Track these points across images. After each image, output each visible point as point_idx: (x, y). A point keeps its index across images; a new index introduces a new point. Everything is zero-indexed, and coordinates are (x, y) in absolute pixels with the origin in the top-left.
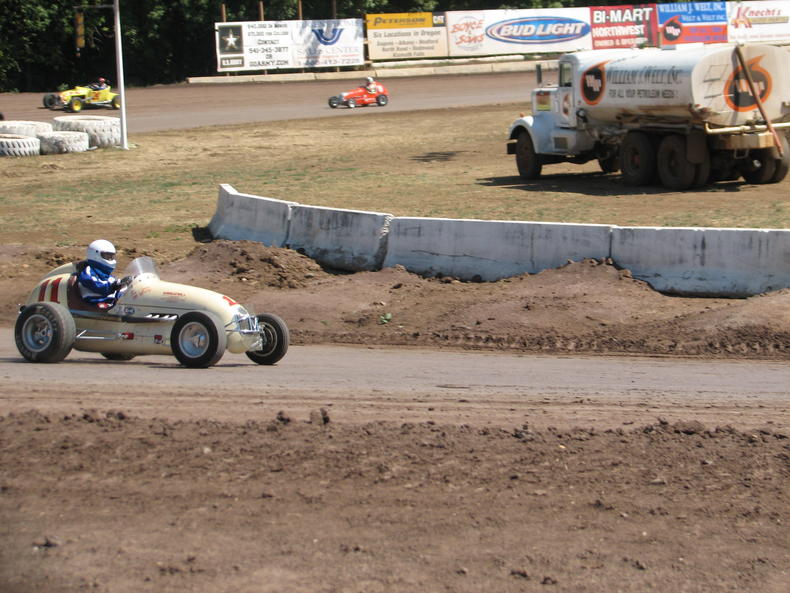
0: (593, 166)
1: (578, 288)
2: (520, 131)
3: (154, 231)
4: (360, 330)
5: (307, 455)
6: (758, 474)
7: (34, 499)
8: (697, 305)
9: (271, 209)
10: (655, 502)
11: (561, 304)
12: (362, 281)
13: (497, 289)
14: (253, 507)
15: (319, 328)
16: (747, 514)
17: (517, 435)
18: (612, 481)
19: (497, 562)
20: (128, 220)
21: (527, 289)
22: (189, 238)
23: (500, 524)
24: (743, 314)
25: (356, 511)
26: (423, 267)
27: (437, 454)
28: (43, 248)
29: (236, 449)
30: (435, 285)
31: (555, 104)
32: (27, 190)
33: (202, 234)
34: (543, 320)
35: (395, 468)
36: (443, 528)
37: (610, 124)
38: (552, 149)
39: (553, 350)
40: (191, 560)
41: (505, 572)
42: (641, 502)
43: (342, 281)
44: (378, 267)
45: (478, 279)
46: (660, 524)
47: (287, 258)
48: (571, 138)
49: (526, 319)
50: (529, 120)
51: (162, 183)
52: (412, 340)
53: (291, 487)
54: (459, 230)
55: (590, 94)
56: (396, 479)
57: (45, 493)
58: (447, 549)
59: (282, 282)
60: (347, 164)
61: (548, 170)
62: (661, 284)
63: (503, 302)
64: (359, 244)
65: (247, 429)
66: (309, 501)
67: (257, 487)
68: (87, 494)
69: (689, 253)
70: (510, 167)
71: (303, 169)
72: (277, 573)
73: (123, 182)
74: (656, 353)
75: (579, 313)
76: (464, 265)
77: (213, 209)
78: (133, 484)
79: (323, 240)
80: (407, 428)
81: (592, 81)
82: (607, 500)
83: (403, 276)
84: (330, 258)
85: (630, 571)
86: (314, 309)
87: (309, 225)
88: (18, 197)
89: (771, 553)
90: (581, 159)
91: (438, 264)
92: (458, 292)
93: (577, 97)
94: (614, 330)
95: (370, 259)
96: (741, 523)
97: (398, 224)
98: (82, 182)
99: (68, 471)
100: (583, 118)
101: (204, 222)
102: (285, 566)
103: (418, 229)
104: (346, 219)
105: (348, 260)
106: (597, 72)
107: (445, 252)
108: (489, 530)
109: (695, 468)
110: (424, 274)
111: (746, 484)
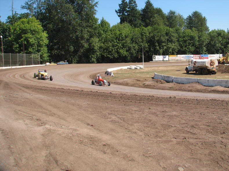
0: (195, 72)
1: (194, 85)
2: (187, 68)
3: (147, 77)
4: (170, 89)
5: (174, 101)
6: (224, 105)
7: (147, 104)
8: (208, 87)
9: (160, 76)
10: (213, 107)
11: (193, 87)
12: (170, 83)
13: (186, 85)
14: (170, 106)
15: (166, 88)
16: (224, 109)
17: (196, 100)
18: (208, 105)
19: (198, 113)
20: (145, 76)
21: (189, 85)
22: (151, 78)
23: (197, 109)
24: (213, 88)
25: (181, 107)
26: (177, 82)
27: (188, 101)
28: (136, 79)
29: (166, 100)
30: (179, 84)
31: (191, 65)
32: (134, 73)
33: (153, 78)
34: (191, 88)
35: (184, 103)
36: (191, 109)
37: (196, 67)
38: (190, 70)
39: (192, 92)
40: (165, 111)
41: (199, 114)
42: (212, 107)
43: (168, 83)
44: (172, 82)
45: (183, 84)
46: (215, 109)
47: (162, 81)
48: (192, 69)
49: (189, 88)
50: (188, 67)
51: (148, 72)
52: (176, 90)
53: (173, 104)
54: (181, 78)
55: (195, 64)
56: (185, 104)
57: (148, 103)
58: (192, 111)
59: (162, 83)
60: (167, 71)
61: (190, 72)
62: (203, 85)
63: (186, 86)
64: (170, 80)
65: (167, 98)
66: (176, 105)
67: (170, 104)
68: (152, 104)
69: (207, 81)
70: (186, 72)
71: (162, 71)
72: (175, 113)
73: (143, 72)
74: (203, 92)
75: (195, 88)
76: (181, 82)
77: (154, 75)
78: (156, 103)
79: (166, 79)
80: (184, 99)
81: (195, 63)
82: (208, 107)
83: (175, 83)
84: (167, 81)
85: (213, 114)
86: (165, 86)
87: (164, 77)
88: (132, 74)
89: (228, 113)
90: (193, 71)
91: (179, 82)
92: (181, 85)
93: (193, 64)
94: (199, 90)
95: (171, 81)
96: (223, 110)
97: (174, 78)
98: (139, 72)
99: (149, 101)
100: (194, 67)
101: (153, 77)
102: (175, 112)
103: (177, 78)
104: (169, 77)
105: (169, 81)
106: (195, 62)
107: (180, 81)
108: (196, 109)
109: (217, 104)
110: (177, 83)
111: (223, 106)
